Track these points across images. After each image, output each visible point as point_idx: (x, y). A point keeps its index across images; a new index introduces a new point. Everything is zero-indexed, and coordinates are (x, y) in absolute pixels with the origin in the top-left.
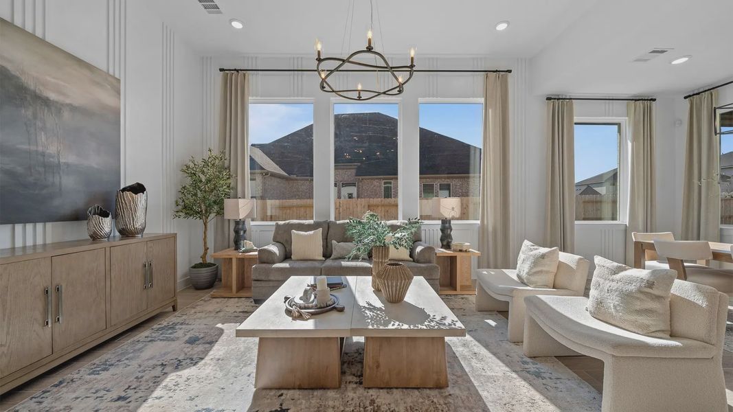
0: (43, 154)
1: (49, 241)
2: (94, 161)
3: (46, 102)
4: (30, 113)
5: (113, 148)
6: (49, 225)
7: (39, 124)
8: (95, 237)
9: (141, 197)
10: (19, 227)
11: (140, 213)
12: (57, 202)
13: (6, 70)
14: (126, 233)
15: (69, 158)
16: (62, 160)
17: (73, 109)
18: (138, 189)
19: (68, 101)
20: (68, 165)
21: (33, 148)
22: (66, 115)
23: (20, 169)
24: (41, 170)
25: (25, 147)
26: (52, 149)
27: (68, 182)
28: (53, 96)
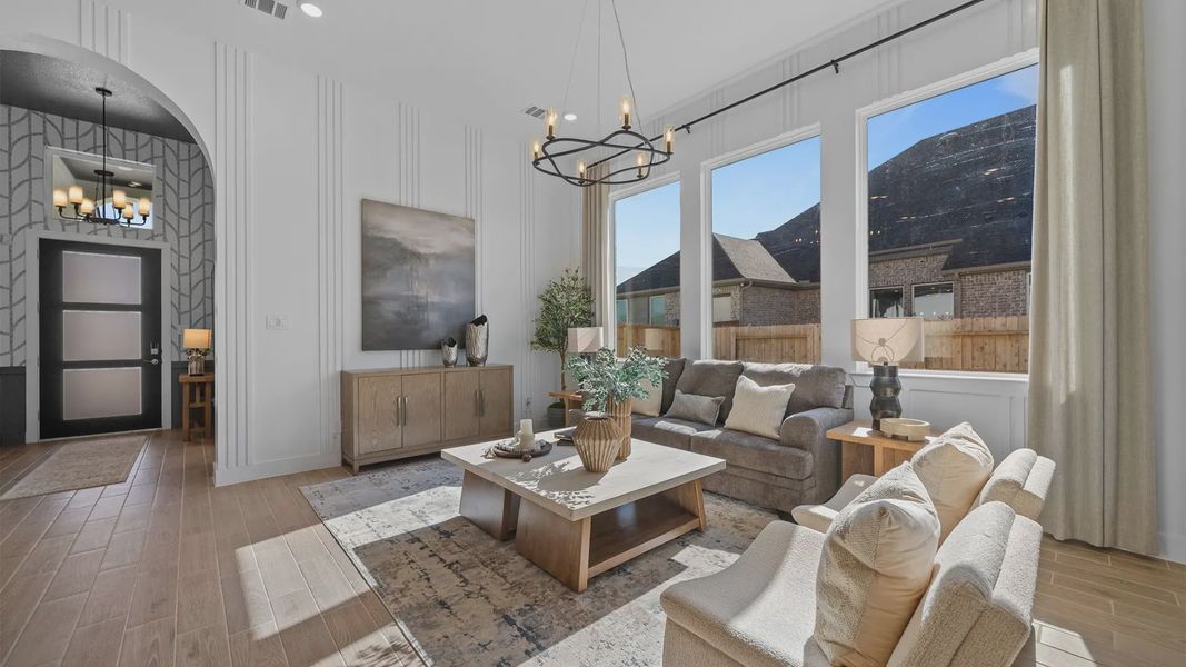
0: (417, 297)
1: (422, 365)
2: (453, 297)
3: (418, 256)
4: (409, 267)
5: (469, 284)
6: (422, 351)
7: (415, 274)
8: (447, 364)
9: (482, 329)
10: (404, 352)
11: (481, 344)
12: (425, 334)
13: (395, 239)
14: (472, 362)
15: (434, 298)
16: (429, 300)
17: (437, 257)
18: (482, 320)
19: (433, 251)
20: (433, 304)
21: (410, 293)
22: (432, 262)
23: (403, 310)
24: (415, 309)
25: (406, 293)
26: (422, 293)
27: (433, 317)
28: (422, 250)
